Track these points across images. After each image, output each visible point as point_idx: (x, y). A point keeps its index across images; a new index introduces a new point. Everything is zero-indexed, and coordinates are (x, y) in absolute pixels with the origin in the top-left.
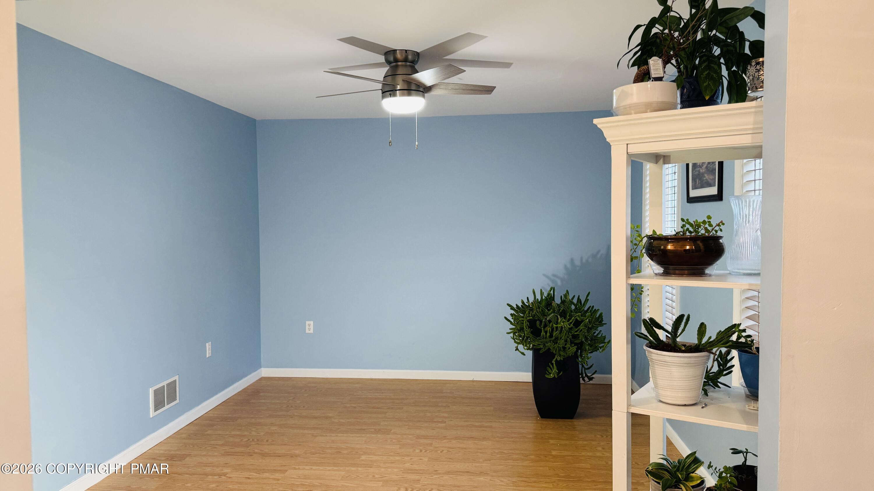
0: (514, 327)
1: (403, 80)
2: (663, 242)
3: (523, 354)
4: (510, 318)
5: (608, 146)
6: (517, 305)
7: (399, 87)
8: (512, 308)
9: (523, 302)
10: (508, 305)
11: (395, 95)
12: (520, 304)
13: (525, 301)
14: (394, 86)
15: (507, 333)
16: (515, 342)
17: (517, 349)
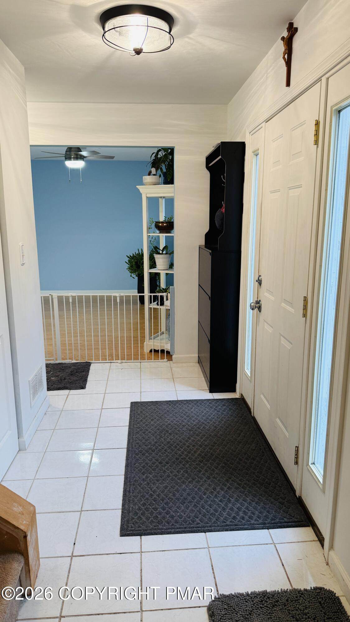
0: (129, 266)
1: (75, 154)
2: (158, 223)
3: (134, 278)
4: (128, 262)
5: (141, 194)
6: (130, 255)
7: (72, 157)
8: (128, 257)
9: (133, 254)
10: (127, 256)
11: (71, 160)
12: (132, 255)
13: (134, 254)
14: (71, 155)
15: (127, 269)
16: (130, 273)
17: (131, 276)
